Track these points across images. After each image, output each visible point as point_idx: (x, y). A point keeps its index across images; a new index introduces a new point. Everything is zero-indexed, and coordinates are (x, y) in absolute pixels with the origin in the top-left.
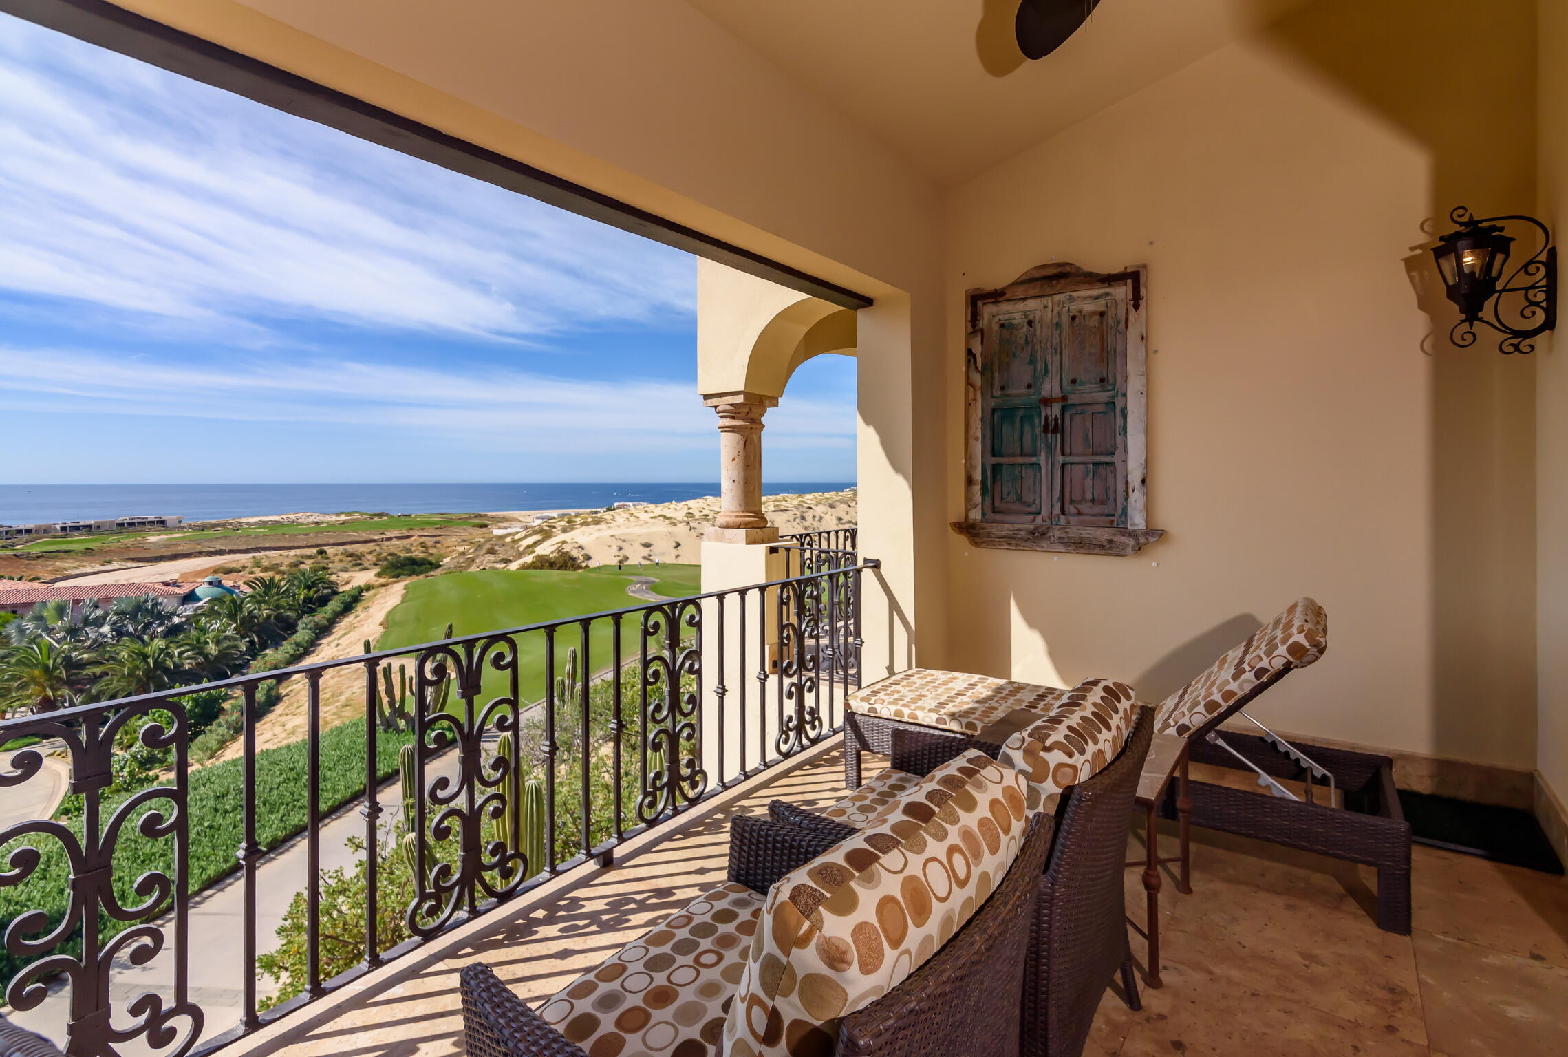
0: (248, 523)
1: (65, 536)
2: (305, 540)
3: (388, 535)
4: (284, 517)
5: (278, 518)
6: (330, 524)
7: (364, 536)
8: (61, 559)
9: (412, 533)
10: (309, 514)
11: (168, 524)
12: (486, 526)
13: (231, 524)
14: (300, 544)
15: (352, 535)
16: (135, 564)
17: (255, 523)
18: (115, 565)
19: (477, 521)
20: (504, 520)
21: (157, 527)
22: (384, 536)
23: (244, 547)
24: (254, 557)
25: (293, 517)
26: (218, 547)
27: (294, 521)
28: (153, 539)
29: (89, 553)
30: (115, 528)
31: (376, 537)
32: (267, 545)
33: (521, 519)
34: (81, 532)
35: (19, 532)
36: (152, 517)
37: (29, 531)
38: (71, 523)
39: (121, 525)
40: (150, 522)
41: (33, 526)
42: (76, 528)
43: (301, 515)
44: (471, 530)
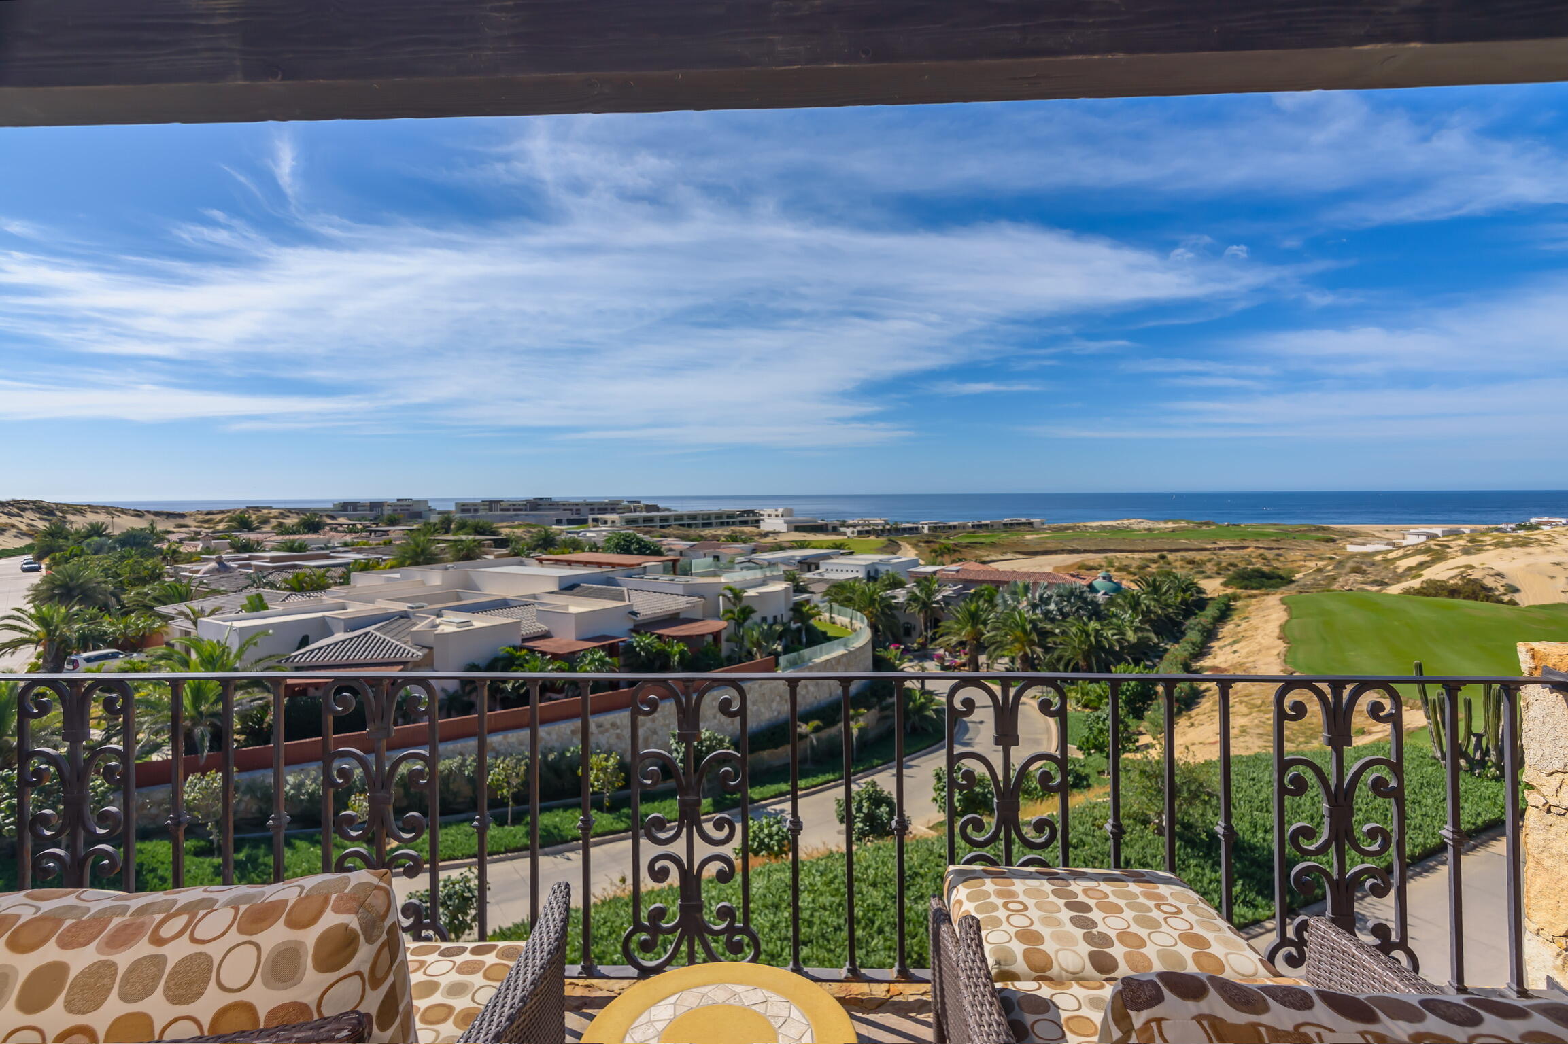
0: (1091, 527)
1: (974, 532)
2: (1144, 544)
3: (1221, 544)
4: (1120, 523)
5: (1114, 524)
6: (1162, 531)
7: (1197, 544)
8: (979, 549)
9: (1245, 544)
10: (1140, 520)
11: (1035, 525)
12: (1333, 541)
13: (1079, 527)
14: (1142, 548)
15: (1184, 542)
16: (1021, 556)
17: (1098, 527)
18: (1009, 556)
19: (1320, 535)
20: (1355, 534)
21: (1026, 528)
22: (1216, 546)
23: (1095, 548)
24: (1106, 557)
25: (1126, 522)
26: (1075, 546)
27: (1127, 527)
28: (1028, 537)
29: (993, 545)
30: (1002, 527)
31: (1208, 547)
32: (1112, 547)
33: (1377, 534)
34: (984, 529)
35: (950, 527)
36: (1023, 520)
37: (955, 527)
38: (976, 523)
39: (1005, 525)
40: (1024, 524)
41: (956, 523)
42: (980, 526)
43: (1132, 521)
44: (1316, 545)
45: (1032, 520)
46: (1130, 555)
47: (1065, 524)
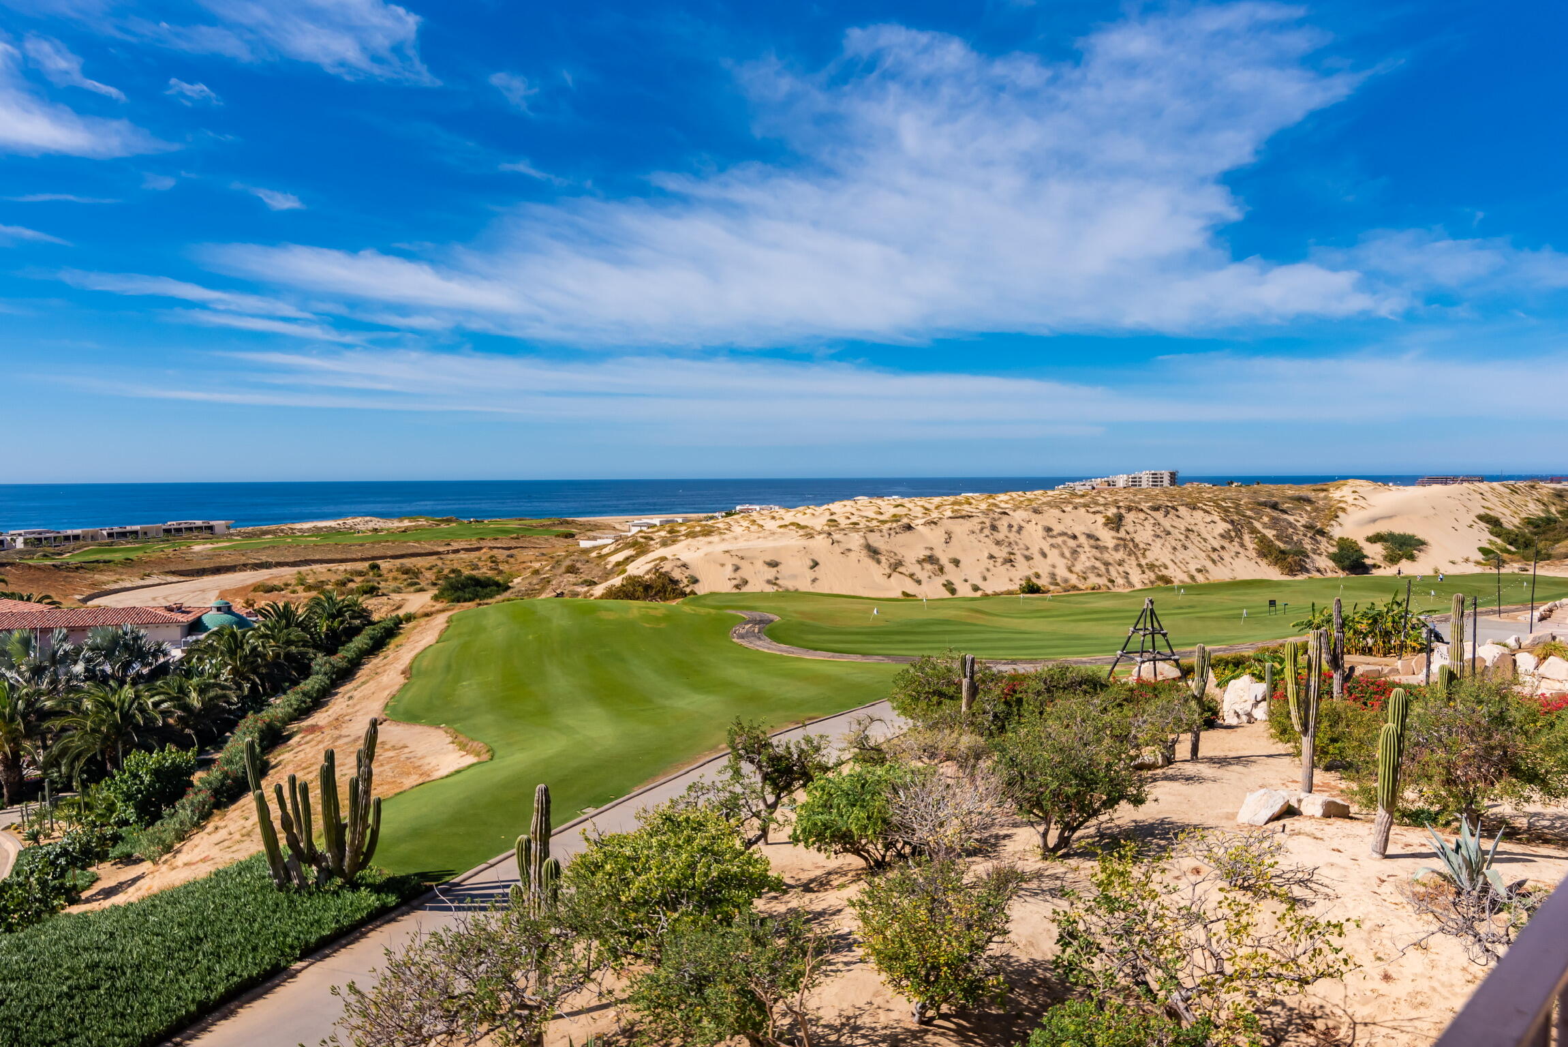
0: (300, 530)
1: (111, 544)
2: (359, 551)
3: (455, 546)
4: (341, 522)
5: (333, 525)
6: (391, 532)
7: (428, 547)
8: (102, 572)
9: (482, 544)
10: (368, 518)
11: (217, 530)
12: (572, 536)
13: (282, 531)
14: (354, 556)
15: (414, 546)
16: (175, 579)
17: (309, 529)
18: (154, 580)
19: (562, 529)
20: (596, 527)
21: (206, 534)
22: (450, 548)
23: (292, 559)
24: (299, 573)
25: (349, 522)
26: (264, 559)
27: (351, 528)
28: (197, 548)
29: (128, 563)
30: (161, 534)
31: (441, 549)
32: (317, 557)
33: (617, 526)
34: (130, 539)
35: (67, 538)
36: (199, 523)
37: (76, 537)
38: (116, 529)
39: (168, 531)
40: (200, 528)
41: (78, 531)
42: (123, 535)
43: (358, 520)
44: (554, 540)
45: (212, 523)
46: (333, 566)
47: (265, 528)
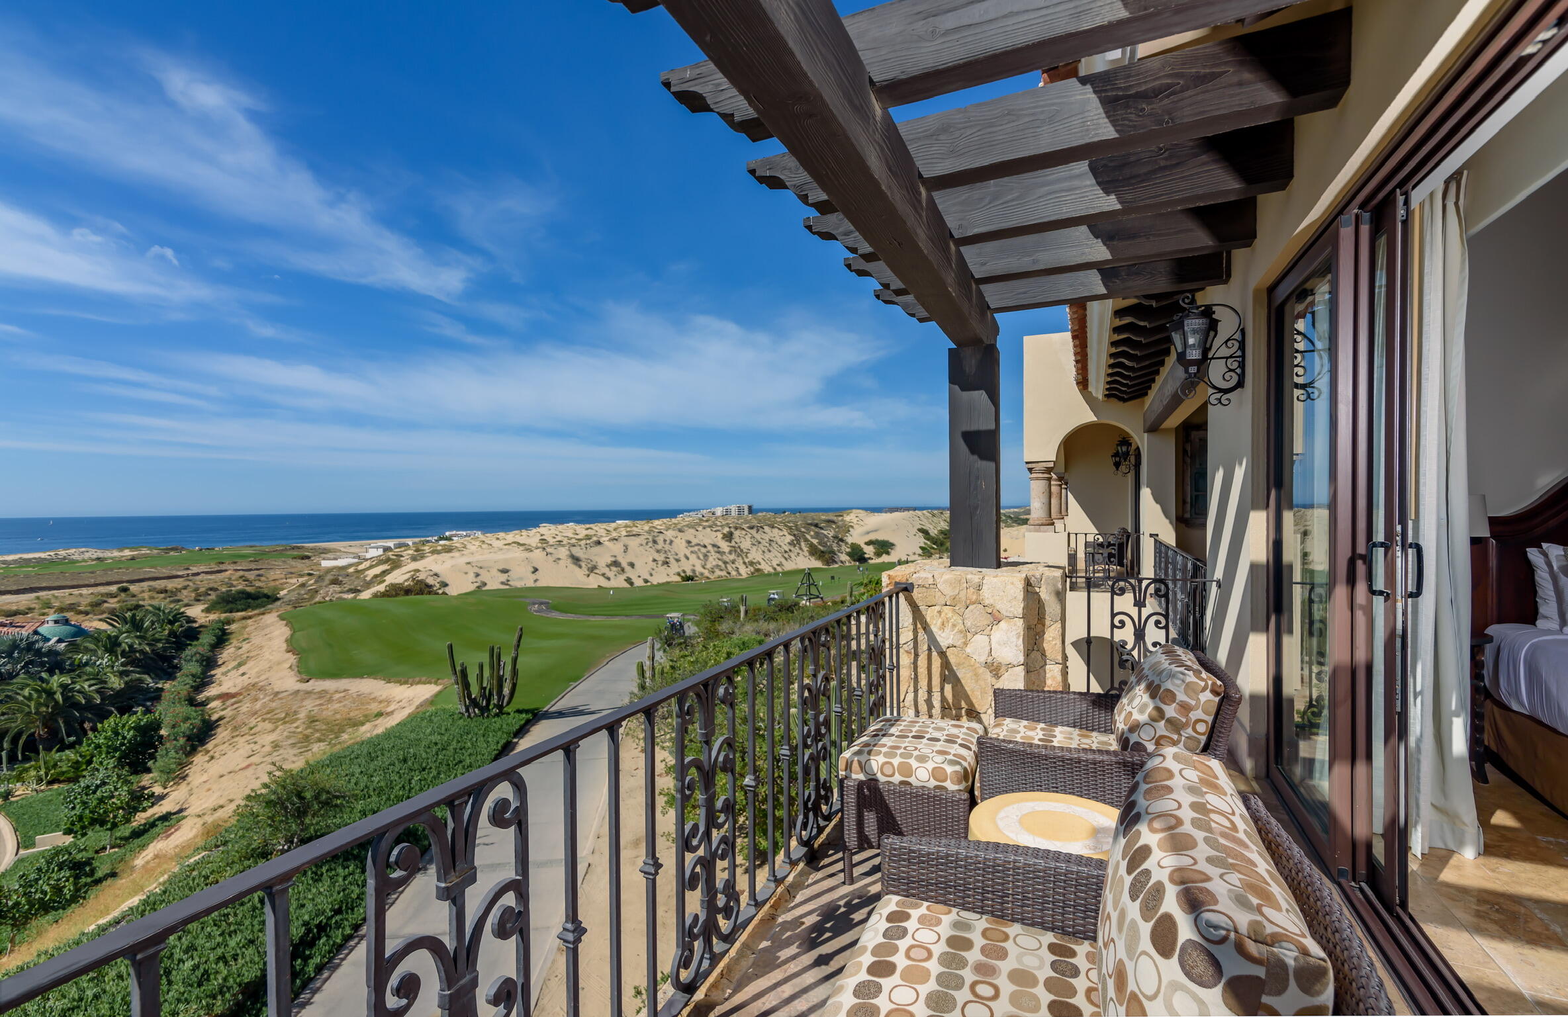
2: (92, 578)
3: (195, 570)
4: (52, 554)
5: (43, 555)
6: (118, 561)
7: (165, 572)
9: (223, 567)
10: (83, 549)
12: (308, 557)
14: (87, 582)
15: (149, 571)
17: (15, 561)
19: (295, 553)
20: (325, 551)
22: (189, 572)
23: (15, 588)
24: (38, 598)
25: (62, 553)
27: (65, 558)
31: (180, 573)
32: (44, 585)
33: (342, 549)
43: (72, 551)
44: (293, 563)
46: (76, 592)
